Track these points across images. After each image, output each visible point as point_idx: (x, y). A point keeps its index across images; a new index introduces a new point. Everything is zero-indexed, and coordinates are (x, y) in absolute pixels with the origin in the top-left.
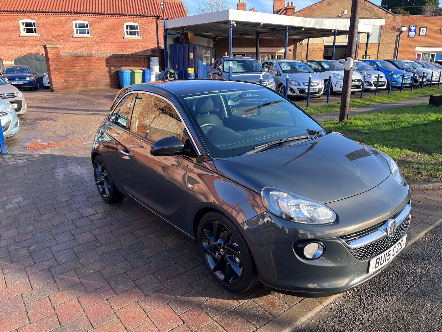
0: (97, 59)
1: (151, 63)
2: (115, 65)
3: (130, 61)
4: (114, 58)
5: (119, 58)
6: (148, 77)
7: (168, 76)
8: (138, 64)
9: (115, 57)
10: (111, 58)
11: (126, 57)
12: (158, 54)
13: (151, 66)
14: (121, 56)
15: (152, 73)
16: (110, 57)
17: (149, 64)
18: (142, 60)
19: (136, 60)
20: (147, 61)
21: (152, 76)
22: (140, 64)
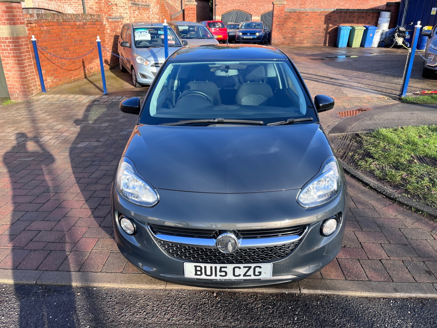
0: (319, 15)
1: (380, 19)
2: (337, 21)
3: (354, 17)
4: (337, 13)
5: (343, 13)
6: (371, 35)
7: (396, 34)
8: (363, 20)
9: (339, 12)
10: (333, 14)
11: (351, 12)
12: (392, 8)
13: (379, 22)
14: (346, 10)
15: (378, 30)
16: (333, 12)
17: (377, 20)
18: (369, 15)
19: (363, 15)
20: (376, 17)
21: (376, 34)
22: (366, 20)
